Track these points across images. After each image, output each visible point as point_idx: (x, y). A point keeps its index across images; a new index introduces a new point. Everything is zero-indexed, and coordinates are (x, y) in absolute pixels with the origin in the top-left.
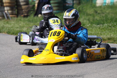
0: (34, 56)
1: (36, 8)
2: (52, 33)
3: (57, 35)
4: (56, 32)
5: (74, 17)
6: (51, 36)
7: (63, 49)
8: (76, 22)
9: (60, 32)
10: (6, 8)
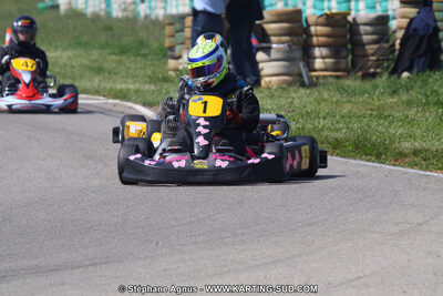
1: (397, 53)
10: (317, 52)
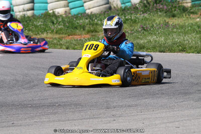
0: (63, 76)
2: (87, 46)
3: (94, 49)
4: (93, 45)
5: (118, 26)
6: (85, 50)
7: (101, 68)
8: (121, 33)
9: (98, 45)
